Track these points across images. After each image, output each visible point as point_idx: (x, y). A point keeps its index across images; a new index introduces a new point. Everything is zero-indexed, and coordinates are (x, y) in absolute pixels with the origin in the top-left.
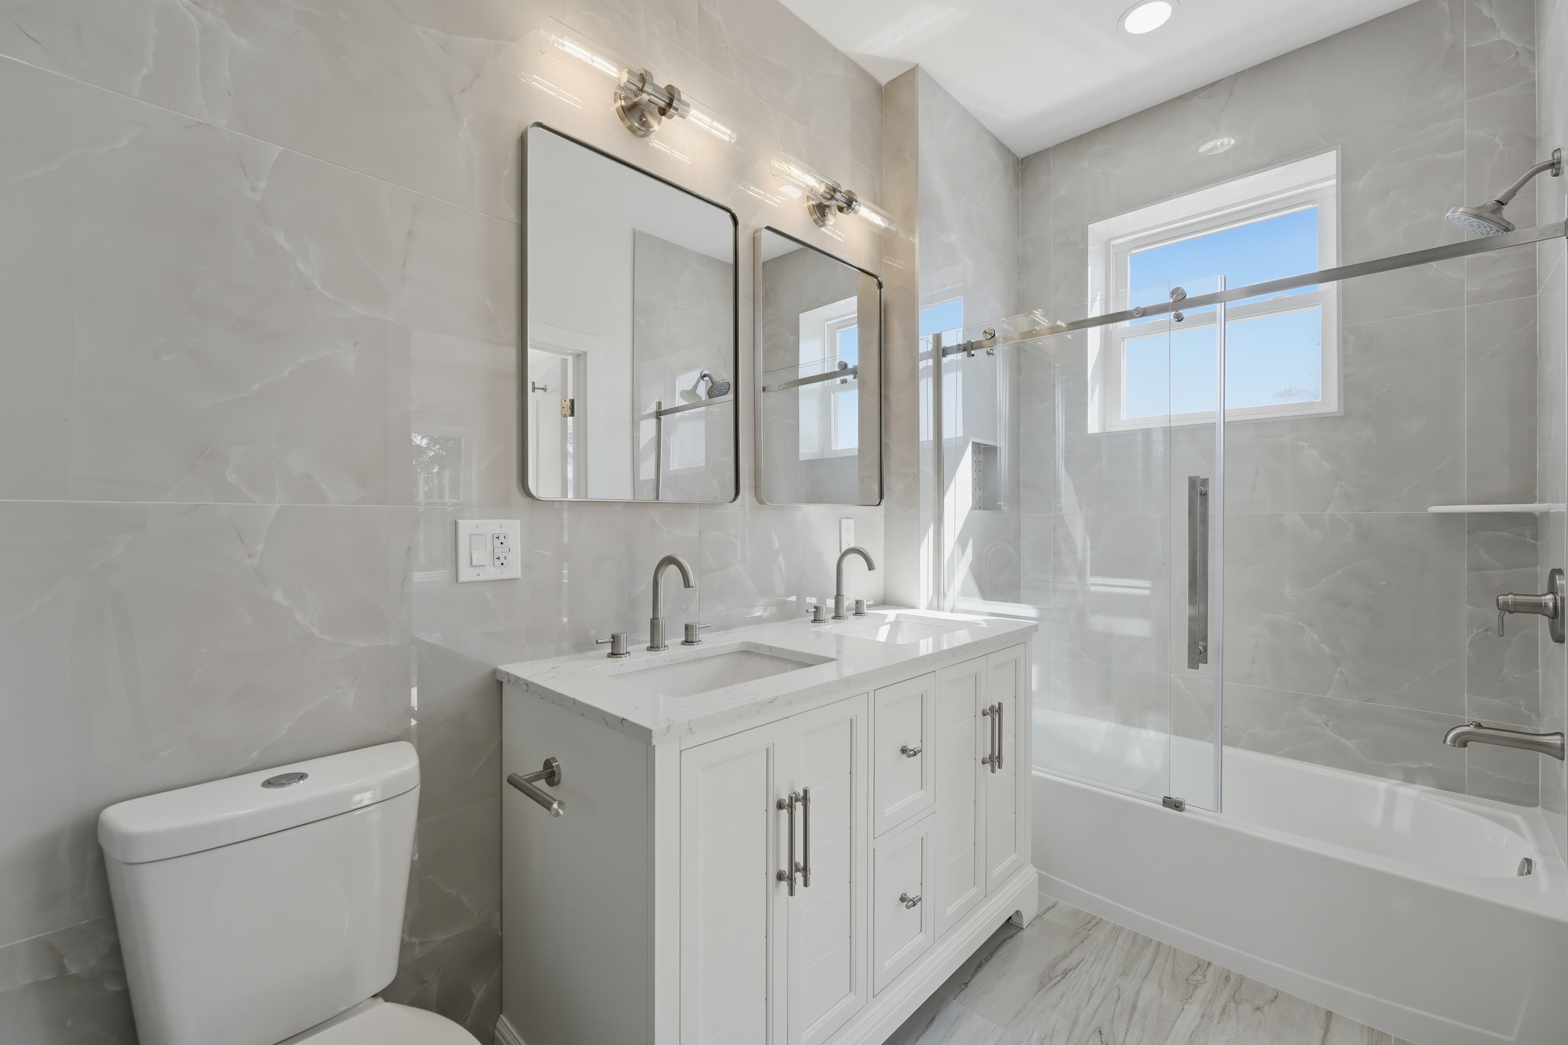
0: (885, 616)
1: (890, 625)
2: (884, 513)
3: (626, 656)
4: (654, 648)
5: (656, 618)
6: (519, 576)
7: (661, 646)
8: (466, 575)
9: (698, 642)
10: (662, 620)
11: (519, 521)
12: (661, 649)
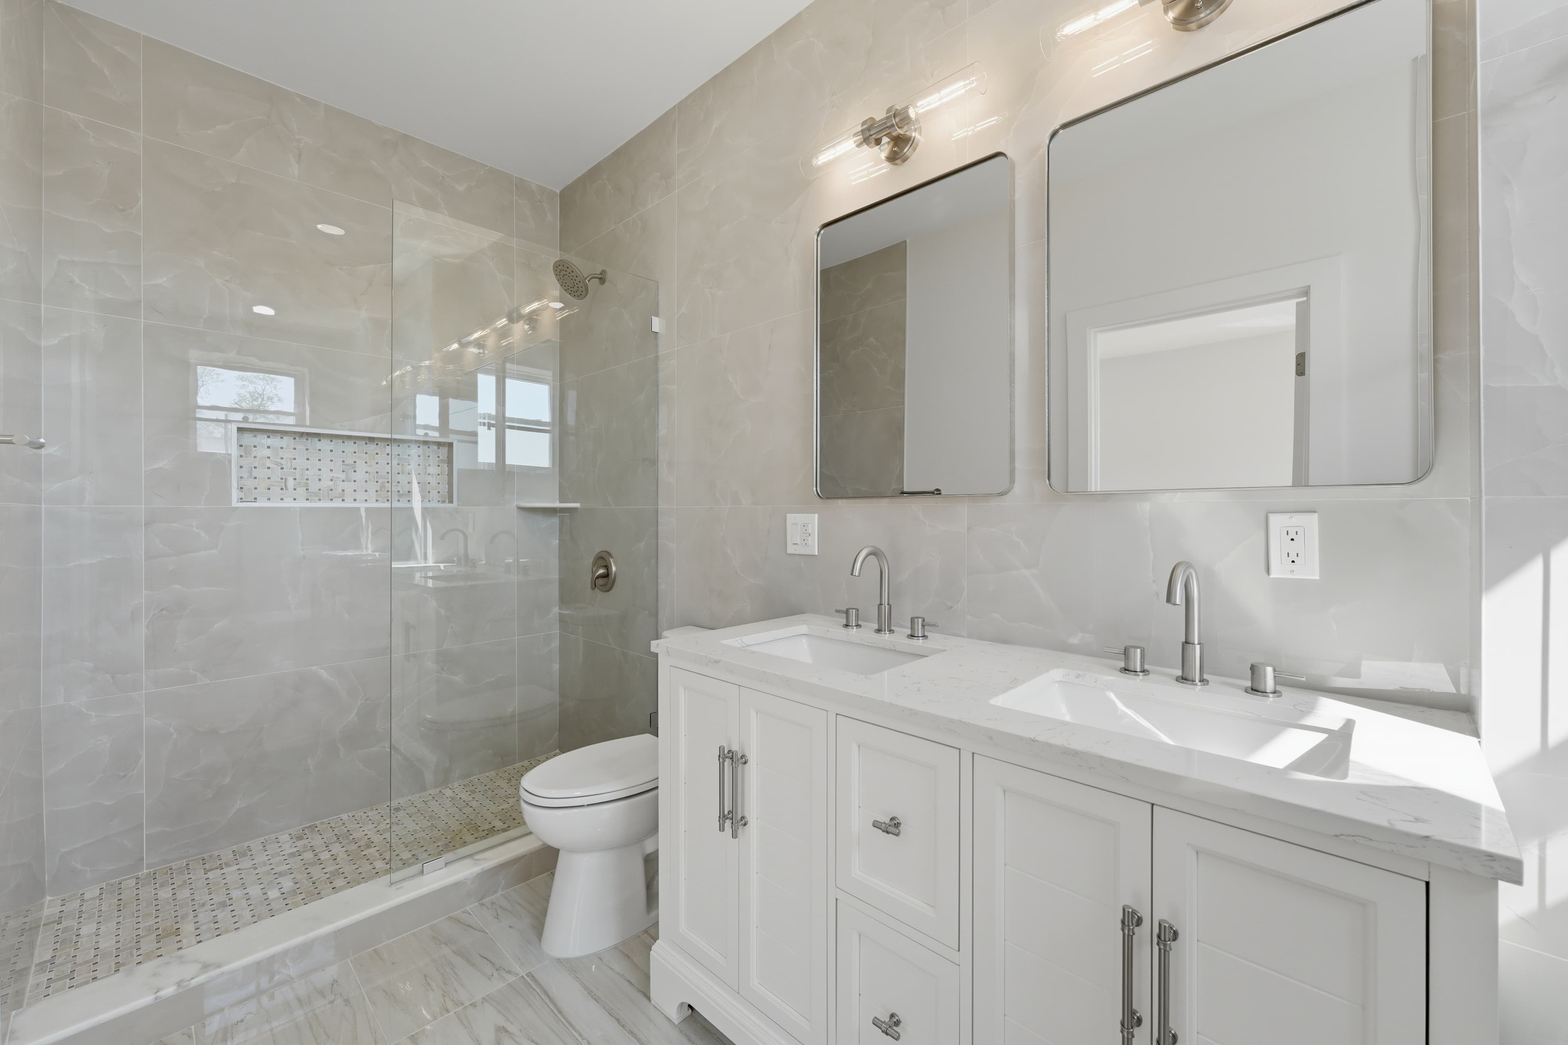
2: (1472, 499)
3: (862, 629)
4: (879, 631)
5: (881, 604)
6: (817, 554)
7: (885, 631)
8: (791, 550)
9: (921, 638)
10: (885, 607)
11: (816, 515)
12: (883, 632)
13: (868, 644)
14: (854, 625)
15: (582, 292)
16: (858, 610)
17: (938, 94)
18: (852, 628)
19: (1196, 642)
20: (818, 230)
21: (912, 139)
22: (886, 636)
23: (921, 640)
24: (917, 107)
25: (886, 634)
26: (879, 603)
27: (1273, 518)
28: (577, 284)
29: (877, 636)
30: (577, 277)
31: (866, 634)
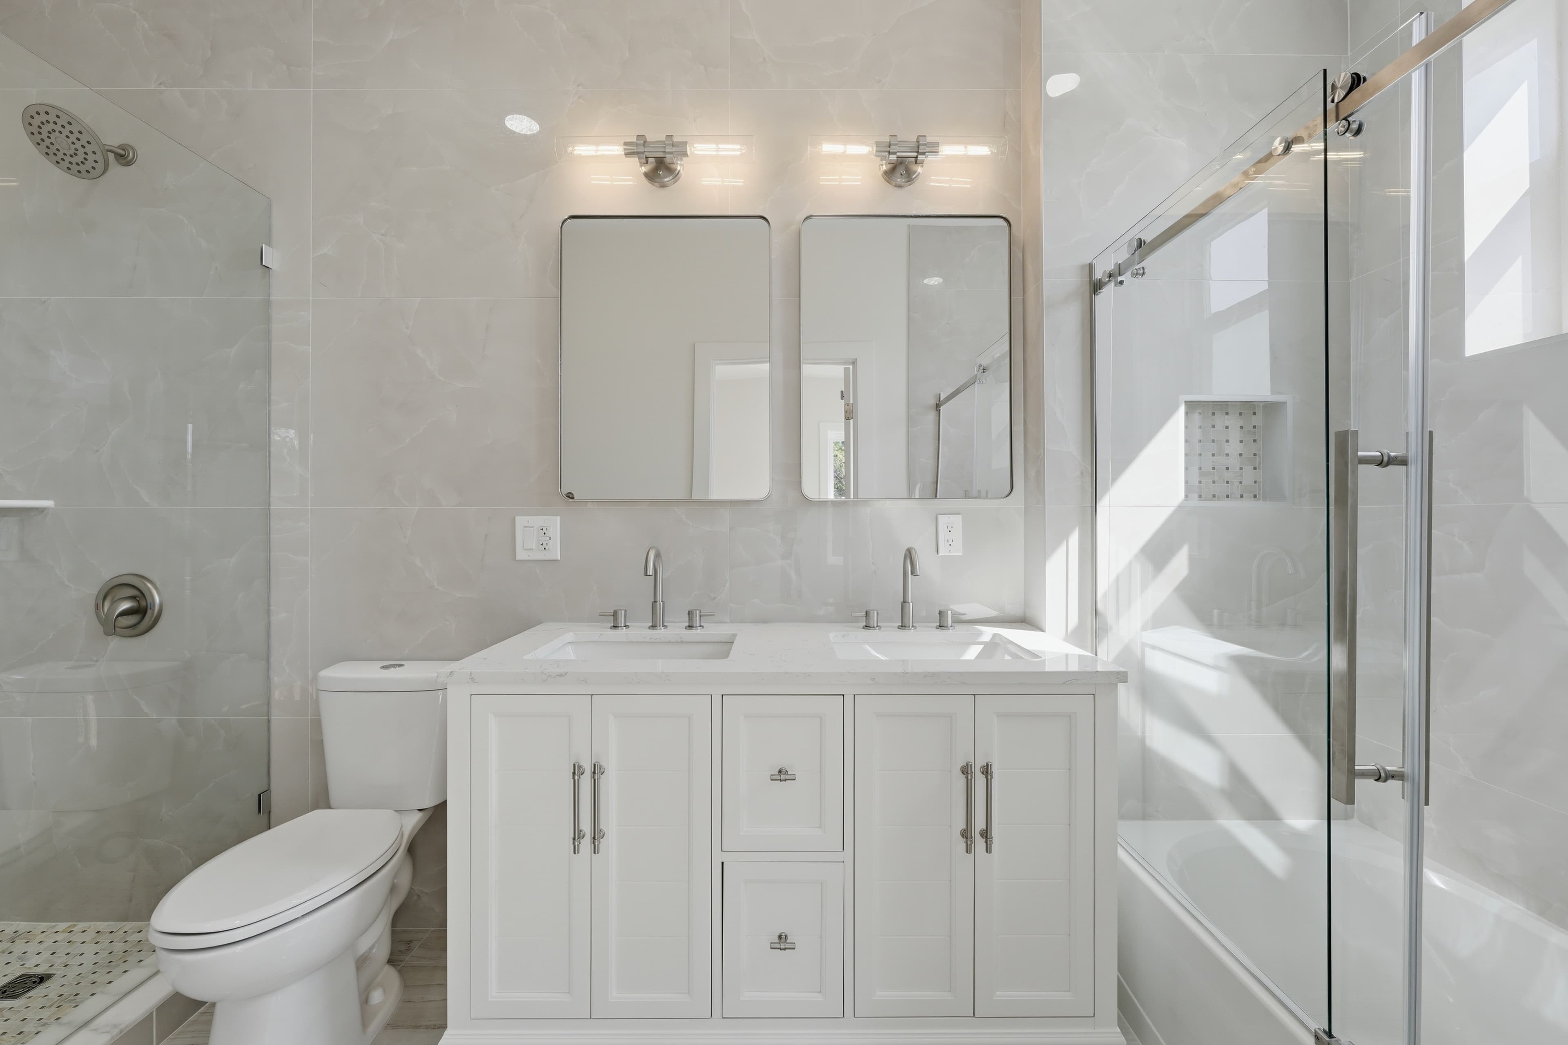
0: (980, 633)
1: (983, 646)
2: (1025, 508)
3: (623, 629)
4: (653, 627)
5: (655, 602)
6: (559, 559)
7: (660, 626)
8: (521, 555)
9: (699, 628)
10: (660, 603)
11: (559, 517)
12: (658, 628)
13: (652, 640)
14: (623, 626)
15: (96, 162)
16: (626, 611)
17: (715, 146)
18: (621, 629)
19: (910, 602)
20: (567, 217)
21: (677, 172)
22: (622, 632)
23: (699, 630)
24: (694, 147)
25: (661, 629)
26: (653, 600)
27: (940, 517)
28: (83, 147)
29: (652, 632)
30: (80, 132)
31: (639, 631)
